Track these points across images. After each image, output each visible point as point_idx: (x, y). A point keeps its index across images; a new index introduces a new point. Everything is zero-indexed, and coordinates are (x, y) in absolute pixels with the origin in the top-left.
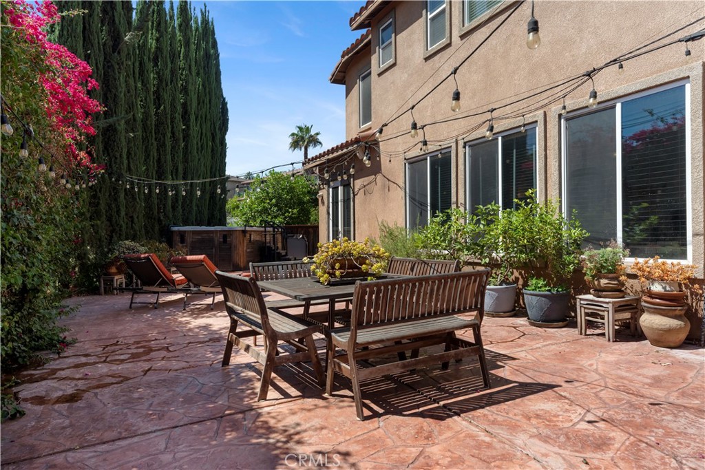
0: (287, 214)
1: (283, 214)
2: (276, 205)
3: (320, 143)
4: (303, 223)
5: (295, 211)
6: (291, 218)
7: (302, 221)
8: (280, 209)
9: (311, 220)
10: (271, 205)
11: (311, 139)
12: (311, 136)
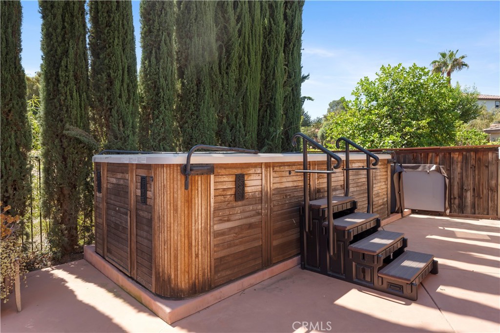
0: (407, 129)
1: (400, 130)
2: (389, 116)
3: (466, 65)
4: (441, 144)
5: (423, 123)
6: (414, 135)
7: (438, 141)
8: (396, 122)
9: (457, 138)
10: (381, 117)
11: (455, 63)
12: (456, 60)
